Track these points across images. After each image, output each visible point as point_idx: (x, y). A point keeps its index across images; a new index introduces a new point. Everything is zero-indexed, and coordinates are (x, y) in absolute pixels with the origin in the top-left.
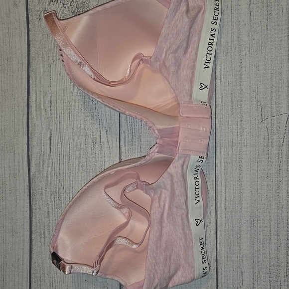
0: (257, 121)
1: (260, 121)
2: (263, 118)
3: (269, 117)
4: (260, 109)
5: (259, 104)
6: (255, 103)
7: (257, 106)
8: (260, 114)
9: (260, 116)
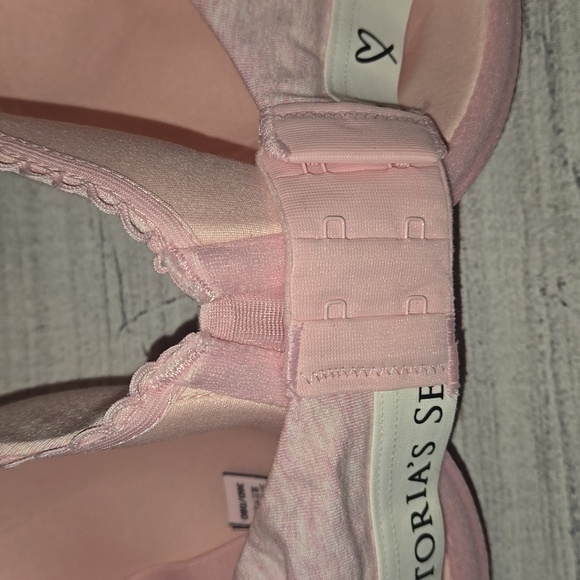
0: (103, 327)
1: (116, 324)
2: (128, 309)
3: (153, 304)
4: (112, 273)
5: (108, 249)
6: (90, 245)
7: (98, 261)
8: (113, 292)
9: (115, 303)
